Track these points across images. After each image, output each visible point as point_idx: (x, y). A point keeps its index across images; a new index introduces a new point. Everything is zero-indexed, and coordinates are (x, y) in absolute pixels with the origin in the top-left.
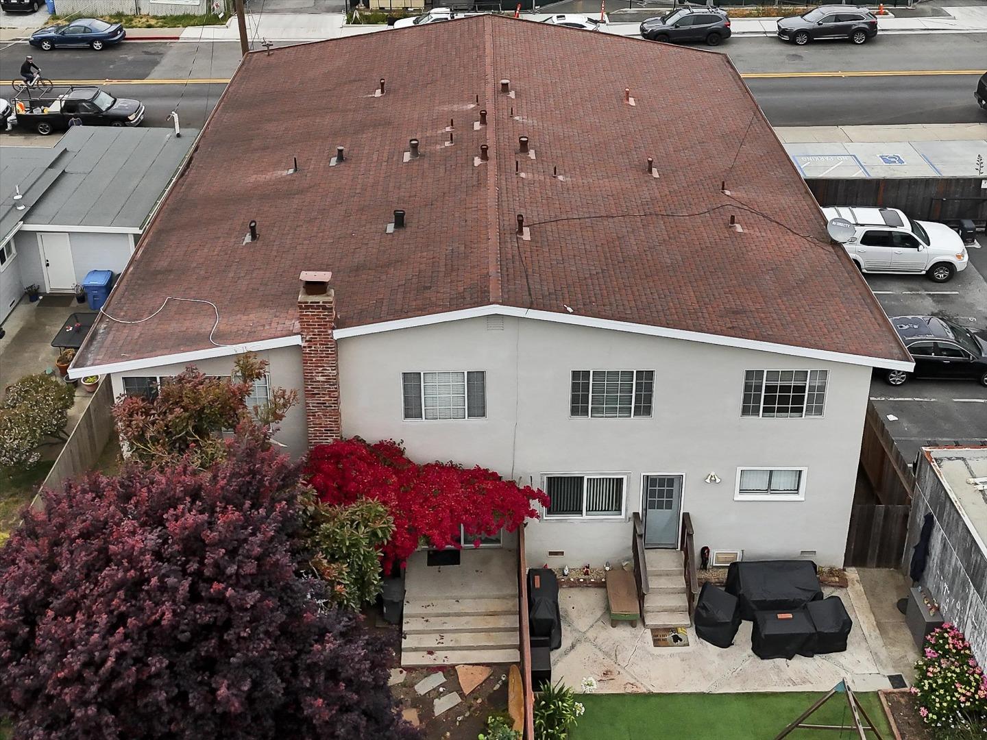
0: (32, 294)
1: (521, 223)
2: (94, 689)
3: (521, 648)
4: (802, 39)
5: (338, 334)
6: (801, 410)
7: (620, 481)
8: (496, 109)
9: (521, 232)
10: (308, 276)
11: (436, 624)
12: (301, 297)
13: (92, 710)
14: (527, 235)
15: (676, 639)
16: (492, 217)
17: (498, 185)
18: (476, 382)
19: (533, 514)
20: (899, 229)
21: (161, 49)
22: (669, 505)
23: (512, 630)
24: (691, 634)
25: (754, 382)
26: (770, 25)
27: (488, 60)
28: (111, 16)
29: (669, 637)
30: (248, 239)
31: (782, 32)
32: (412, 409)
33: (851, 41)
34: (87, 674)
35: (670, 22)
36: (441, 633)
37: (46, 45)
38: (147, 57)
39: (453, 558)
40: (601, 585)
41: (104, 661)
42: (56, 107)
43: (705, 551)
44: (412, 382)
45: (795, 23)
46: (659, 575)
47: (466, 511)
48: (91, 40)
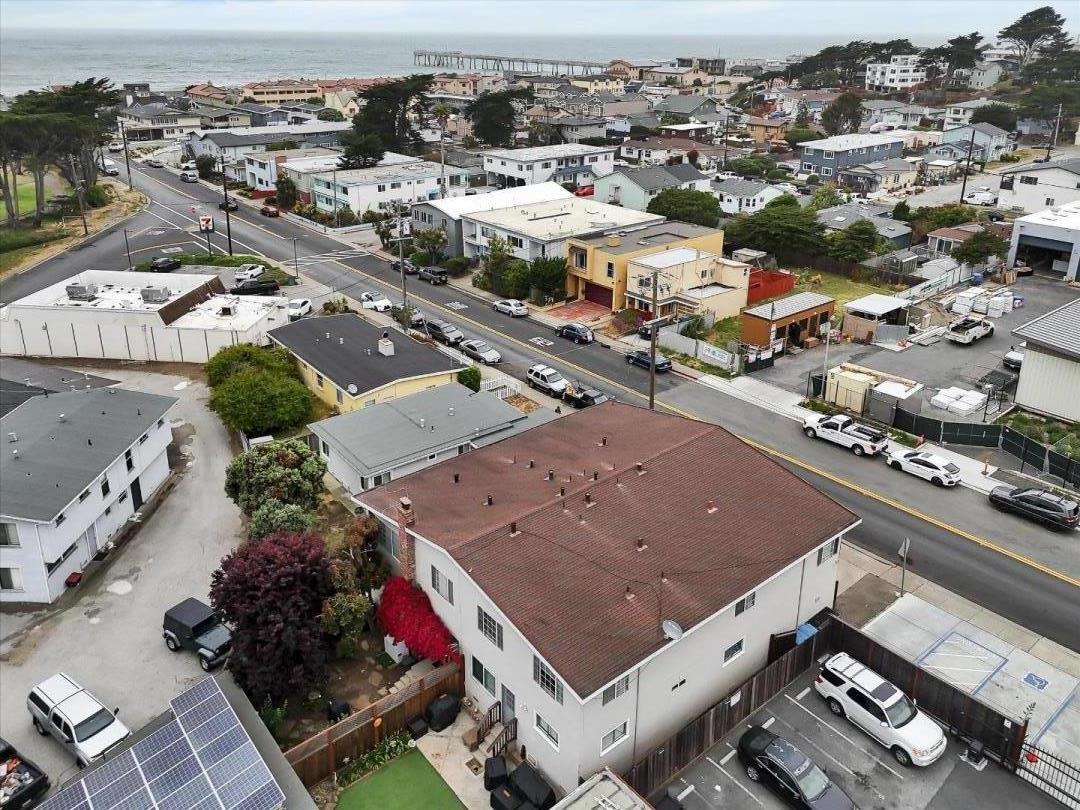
6: (553, 695)
9: (514, 532)
14: (514, 535)
18: (450, 586)
20: (881, 701)
21: (680, 382)
24: (483, 773)
25: (537, 664)
29: (475, 766)
30: (454, 480)
32: (434, 584)
35: (1018, 494)
37: (631, 361)
38: (668, 385)
43: (524, 748)
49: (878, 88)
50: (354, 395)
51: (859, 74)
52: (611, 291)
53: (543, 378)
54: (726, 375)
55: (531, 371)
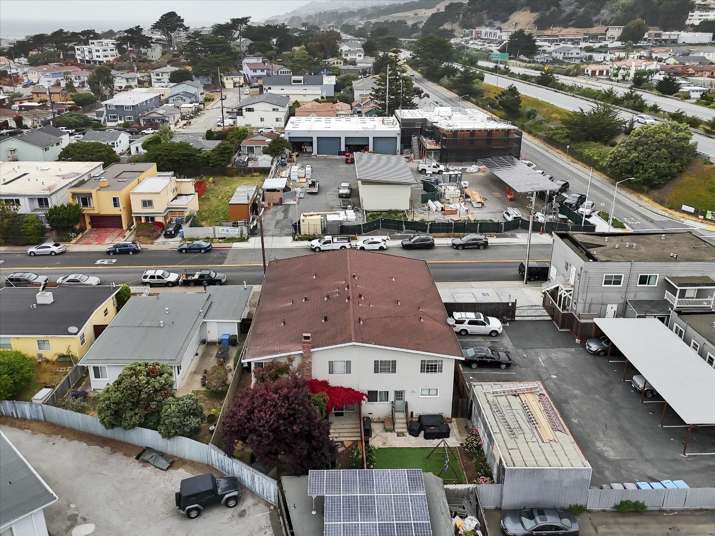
0: (204, 342)
1: (360, 319)
2: (267, 428)
3: (361, 437)
4: (461, 247)
5: (312, 350)
6: (436, 371)
7: (388, 392)
8: (352, 283)
9: (360, 322)
10: (305, 335)
11: (338, 431)
12: (303, 340)
13: (267, 432)
14: (361, 323)
15: (403, 435)
16: (352, 318)
17: (353, 308)
18: (348, 363)
19: (364, 400)
20: (479, 320)
21: (226, 252)
22: (402, 399)
23: (358, 432)
24: (407, 434)
25: (423, 364)
26: (449, 241)
27: (349, 266)
28: (205, 239)
29: (402, 435)
30: (283, 324)
31: (454, 245)
32: (331, 371)
33: (478, 248)
34: (266, 425)
35: (412, 241)
36: (339, 433)
37: (184, 251)
38: (222, 255)
39: (342, 414)
40: (383, 422)
41: (270, 422)
42: (196, 277)
43: (412, 413)
44: (331, 364)
45: (458, 241)
46: (399, 419)
47: (346, 398)
48: (200, 249)
49: (88, 62)
50: (76, 334)
51: (70, 52)
52: (119, 217)
53: (159, 277)
54: (242, 239)
55: (145, 277)
